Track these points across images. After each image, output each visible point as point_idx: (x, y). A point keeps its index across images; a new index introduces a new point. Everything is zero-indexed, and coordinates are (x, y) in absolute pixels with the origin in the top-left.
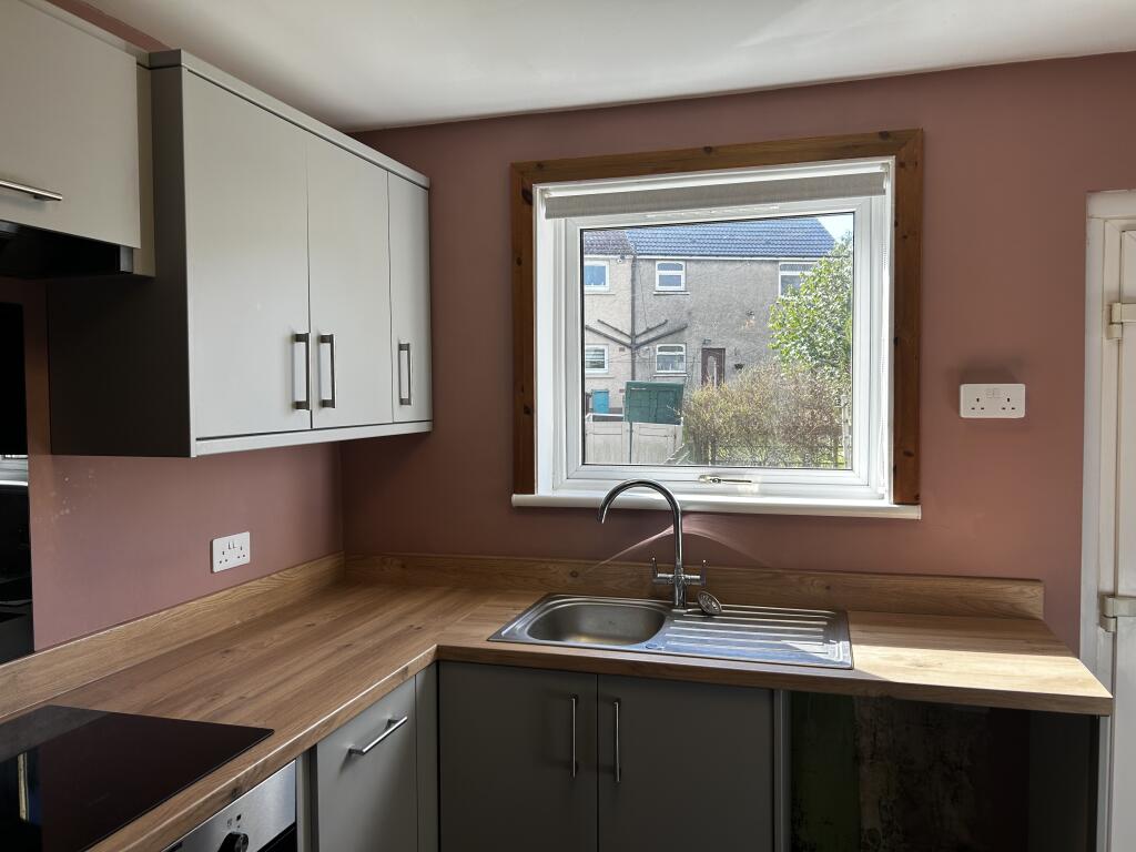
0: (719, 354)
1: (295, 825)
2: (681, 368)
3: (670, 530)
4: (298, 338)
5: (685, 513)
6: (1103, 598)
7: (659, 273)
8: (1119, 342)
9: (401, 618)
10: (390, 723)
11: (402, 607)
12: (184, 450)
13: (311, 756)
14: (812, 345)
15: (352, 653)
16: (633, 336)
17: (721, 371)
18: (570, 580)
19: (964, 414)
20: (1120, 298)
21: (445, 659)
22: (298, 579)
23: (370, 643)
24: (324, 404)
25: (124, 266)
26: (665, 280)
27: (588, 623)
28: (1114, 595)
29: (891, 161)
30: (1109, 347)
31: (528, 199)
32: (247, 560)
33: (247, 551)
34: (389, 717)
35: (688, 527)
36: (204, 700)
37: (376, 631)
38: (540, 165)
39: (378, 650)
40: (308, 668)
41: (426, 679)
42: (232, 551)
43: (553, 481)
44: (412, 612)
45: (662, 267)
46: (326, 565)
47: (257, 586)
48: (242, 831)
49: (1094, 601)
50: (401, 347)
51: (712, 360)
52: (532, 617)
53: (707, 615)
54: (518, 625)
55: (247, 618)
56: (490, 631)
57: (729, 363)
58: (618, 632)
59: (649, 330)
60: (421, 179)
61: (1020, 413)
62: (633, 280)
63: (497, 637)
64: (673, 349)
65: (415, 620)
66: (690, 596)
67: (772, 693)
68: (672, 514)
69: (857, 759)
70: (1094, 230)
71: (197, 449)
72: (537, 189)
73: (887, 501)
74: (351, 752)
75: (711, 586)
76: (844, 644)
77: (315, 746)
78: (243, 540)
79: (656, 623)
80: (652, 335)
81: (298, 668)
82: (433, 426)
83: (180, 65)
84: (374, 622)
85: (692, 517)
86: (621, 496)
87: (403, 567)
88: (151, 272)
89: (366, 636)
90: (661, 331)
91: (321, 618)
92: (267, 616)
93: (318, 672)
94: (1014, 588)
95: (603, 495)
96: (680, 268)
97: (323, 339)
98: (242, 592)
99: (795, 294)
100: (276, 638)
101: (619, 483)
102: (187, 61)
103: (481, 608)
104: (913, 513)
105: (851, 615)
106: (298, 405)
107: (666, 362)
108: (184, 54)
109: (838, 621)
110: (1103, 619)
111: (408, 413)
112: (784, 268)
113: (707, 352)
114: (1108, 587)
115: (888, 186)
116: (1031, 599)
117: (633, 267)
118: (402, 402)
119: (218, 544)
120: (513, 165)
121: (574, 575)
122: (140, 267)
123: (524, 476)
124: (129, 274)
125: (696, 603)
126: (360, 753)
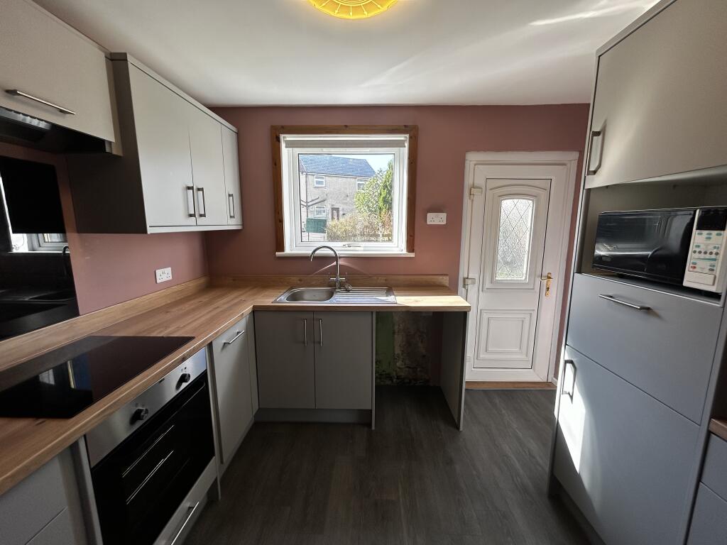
0: (337, 210)
1: (206, 370)
2: (324, 214)
3: (335, 263)
4: (189, 188)
5: (340, 257)
6: (464, 279)
7: (315, 180)
8: (473, 201)
9: (236, 297)
10: (238, 333)
11: (236, 294)
12: (145, 231)
13: (210, 346)
14: (369, 207)
15: (219, 310)
16: (307, 202)
17: (338, 216)
18: (299, 282)
19: (428, 223)
20: (473, 186)
21: (256, 311)
22: (192, 285)
23: (226, 306)
24: (201, 216)
25: (108, 150)
26: (318, 183)
27: (306, 296)
28: (468, 278)
29: (408, 136)
30: (470, 202)
31: (278, 140)
32: (171, 278)
33: (170, 275)
34: (238, 331)
35: (341, 262)
36: (162, 329)
37: (228, 302)
38: (283, 127)
39: (230, 308)
40: (203, 315)
41: (250, 317)
42: (164, 275)
43: (291, 248)
44: (241, 295)
45: (317, 178)
46: (202, 280)
47: (175, 288)
48: (187, 373)
49: (462, 279)
50: (229, 195)
51: (335, 212)
52: (287, 295)
53: (348, 291)
54: (282, 297)
55: (173, 300)
56: (273, 300)
57: (341, 213)
58: (317, 298)
59: (312, 200)
60: (234, 129)
61: (444, 223)
62: (306, 182)
63: (275, 302)
64: (320, 207)
65: (243, 298)
66: (342, 285)
67: (372, 312)
68: (336, 258)
69: (394, 333)
70: (467, 163)
71: (150, 230)
72: (282, 136)
73: (405, 251)
74: (225, 343)
75: (348, 281)
76: (393, 297)
77: (212, 342)
78: (168, 270)
79: (331, 295)
80: (313, 203)
81: (199, 316)
82: (243, 227)
83: (127, 60)
84: (225, 300)
85: (342, 259)
86: (317, 252)
87: (234, 280)
88: (120, 154)
89: (224, 304)
90: (317, 201)
91: (205, 299)
92: (181, 299)
93: (208, 316)
94: (441, 277)
95: (311, 252)
96: (323, 178)
97: (199, 189)
98: (169, 291)
99: (363, 189)
100: (187, 307)
101: (315, 248)
102: (130, 58)
103: (267, 293)
104: (412, 255)
105: (393, 288)
106: (191, 216)
107: (319, 212)
108: (128, 55)
109: (390, 289)
110: (464, 285)
111: (233, 221)
112: (358, 180)
113: (333, 209)
114: (466, 276)
115: (407, 144)
116: (445, 280)
117: (306, 177)
118: (231, 217)
119: (159, 272)
120: (272, 127)
121: (300, 280)
122: (116, 151)
123: (280, 245)
124: (110, 154)
125: (344, 287)
126: (229, 343)
